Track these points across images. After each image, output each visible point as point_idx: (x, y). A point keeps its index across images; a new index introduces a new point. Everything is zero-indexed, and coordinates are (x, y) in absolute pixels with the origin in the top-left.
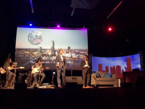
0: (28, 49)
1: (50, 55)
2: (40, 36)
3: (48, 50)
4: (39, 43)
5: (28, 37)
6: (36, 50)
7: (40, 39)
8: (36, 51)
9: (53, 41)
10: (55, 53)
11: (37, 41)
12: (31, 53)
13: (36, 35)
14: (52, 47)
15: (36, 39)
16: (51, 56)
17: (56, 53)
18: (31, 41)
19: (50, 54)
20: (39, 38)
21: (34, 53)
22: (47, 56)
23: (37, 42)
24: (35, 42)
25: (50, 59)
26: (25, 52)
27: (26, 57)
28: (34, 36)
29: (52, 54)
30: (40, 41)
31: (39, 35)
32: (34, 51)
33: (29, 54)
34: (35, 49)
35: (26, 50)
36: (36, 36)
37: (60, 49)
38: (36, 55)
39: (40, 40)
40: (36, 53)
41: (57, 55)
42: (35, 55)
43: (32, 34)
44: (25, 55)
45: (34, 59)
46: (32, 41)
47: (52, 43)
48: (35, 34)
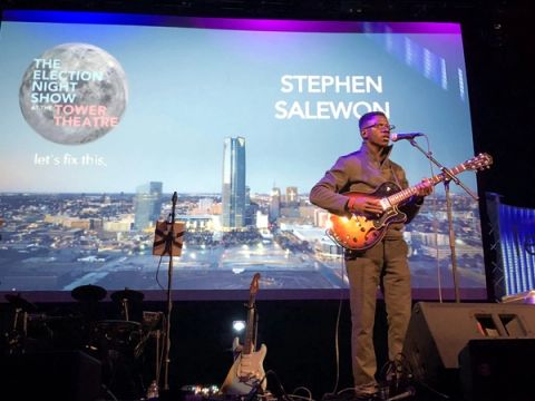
0: (70, 197)
1: (217, 236)
2: (104, 85)
3: (205, 205)
4: (101, 132)
5: (21, 93)
6: (123, 203)
7: (106, 100)
8: (125, 210)
9: (235, 142)
10: (250, 220)
11: (82, 118)
12: (92, 227)
13: (81, 75)
14: (227, 181)
15: (77, 102)
16: (227, 246)
17: (262, 221)
18: (43, 121)
19: (217, 227)
20: (99, 93)
21: (109, 226)
22: (198, 240)
23: (87, 122)
24: (71, 127)
25: (221, 266)
26: (49, 218)
27: (58, 252)
28: (64, 85)
29: (233, 232)
30: (102, 115)
31: (97, 75)
32: (107, 213)
33: (79, 233)
34: (116, 198)
35: (56, 203)
36: (81, 84)
37: (284, 192)
38: (125, 234)
39: (102, 109)
40: (126, 222)
41: (269, 235)
42: (114, 234)
43: (48, 70)
44: (49, 240)
45: (110, 265)
46: (49, 115)
47: (229, 154)
48: (74, 69)
